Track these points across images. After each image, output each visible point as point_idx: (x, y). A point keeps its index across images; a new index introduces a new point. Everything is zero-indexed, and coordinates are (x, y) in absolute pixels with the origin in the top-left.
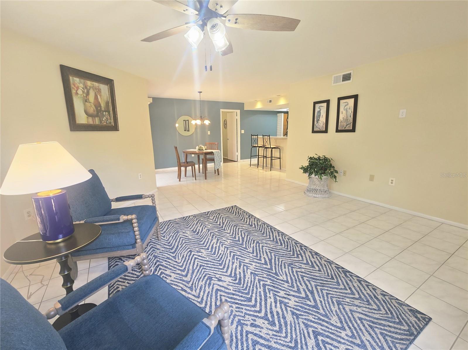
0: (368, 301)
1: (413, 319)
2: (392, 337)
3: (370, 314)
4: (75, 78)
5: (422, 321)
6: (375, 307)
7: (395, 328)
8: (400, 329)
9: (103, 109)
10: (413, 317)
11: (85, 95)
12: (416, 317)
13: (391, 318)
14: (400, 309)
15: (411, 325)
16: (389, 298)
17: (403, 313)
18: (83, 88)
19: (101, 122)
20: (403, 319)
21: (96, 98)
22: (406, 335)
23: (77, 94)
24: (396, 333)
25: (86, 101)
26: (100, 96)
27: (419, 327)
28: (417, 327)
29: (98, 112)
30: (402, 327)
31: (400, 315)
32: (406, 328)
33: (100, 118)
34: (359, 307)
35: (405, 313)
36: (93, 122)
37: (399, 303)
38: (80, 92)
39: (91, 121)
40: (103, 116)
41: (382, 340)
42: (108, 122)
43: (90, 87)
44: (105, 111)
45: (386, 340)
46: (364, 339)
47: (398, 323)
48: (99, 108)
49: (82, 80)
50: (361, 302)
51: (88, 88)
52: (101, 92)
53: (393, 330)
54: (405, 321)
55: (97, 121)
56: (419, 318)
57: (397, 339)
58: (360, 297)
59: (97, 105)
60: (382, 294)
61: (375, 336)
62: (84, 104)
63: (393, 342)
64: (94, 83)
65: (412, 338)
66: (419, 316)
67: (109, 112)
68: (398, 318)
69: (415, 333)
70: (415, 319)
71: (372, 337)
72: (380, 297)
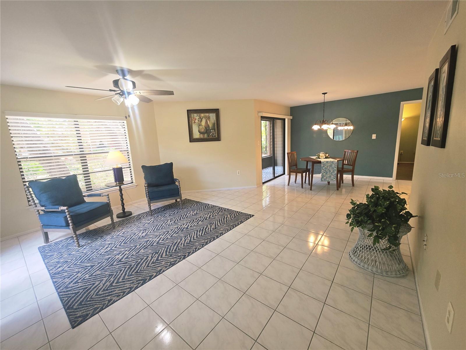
0: (107, 290)
1: (79, 314)
2: (73, 297)
3: (95, 289)
4: (194, 115)
5: (74, 319)
6: (100, 293)
7: (79, 300)
8: (76, 303)
9: (210, 128)
10: (81, 314)
11: (199, 122)
12: (80, 317)
13: (86, 300)
14: (92, 307)
15: (76, 311)
16: (106, 303)
17: (87, 309)
18: (199, 119)
19: (208, 136)
20: (83, 307)
21: (206, 122)
22: (70, 305)
23: (195, 122)
24: (74, 300)
25: (200, 125)
26: (209, 121)
27: (71, 315)
28: (71, 314)
29: (207, 130)
30: (76, 305)
31: (87, 307)
32: (75, 307)
33: (208, 134)
34: (104, 285)
35: (87, 310)
36: (203, 137)
37: (98, 309)
38: (197, 121)
39: (202, 136)
40: (211, 132)
41: (74, 292)
42: (213, 136)
43: (203, 117)
44: (212, 130)
45: (73, 293)
46: (79, 284)
47: (81, 303)
48: (208, 128)
49: (198, 115)
50: (108, 286)
51: (202, 118)
52: (210, 118)
53: (78, 299)
54: (81, 308)
55: (206, 136)
56: (78, 318)
57: (71, 299)
58: (112, 286)
59: (207, 126)
60: (111, 300)
61: (79, 289)
62: (199, 127)
63: (70, 296)
64: (206, 114)
65: (66, 308)
66: (80, 319)
67: (215, 129)
68: (84, 304)
69: (68, 311)
70: (78, 315)
71: (78, 288)
72: (109, 298)
